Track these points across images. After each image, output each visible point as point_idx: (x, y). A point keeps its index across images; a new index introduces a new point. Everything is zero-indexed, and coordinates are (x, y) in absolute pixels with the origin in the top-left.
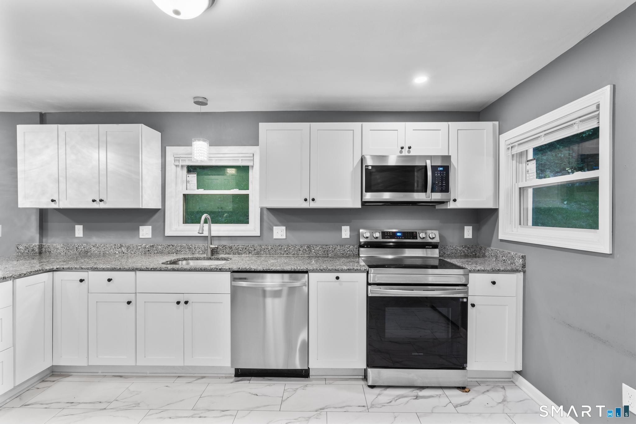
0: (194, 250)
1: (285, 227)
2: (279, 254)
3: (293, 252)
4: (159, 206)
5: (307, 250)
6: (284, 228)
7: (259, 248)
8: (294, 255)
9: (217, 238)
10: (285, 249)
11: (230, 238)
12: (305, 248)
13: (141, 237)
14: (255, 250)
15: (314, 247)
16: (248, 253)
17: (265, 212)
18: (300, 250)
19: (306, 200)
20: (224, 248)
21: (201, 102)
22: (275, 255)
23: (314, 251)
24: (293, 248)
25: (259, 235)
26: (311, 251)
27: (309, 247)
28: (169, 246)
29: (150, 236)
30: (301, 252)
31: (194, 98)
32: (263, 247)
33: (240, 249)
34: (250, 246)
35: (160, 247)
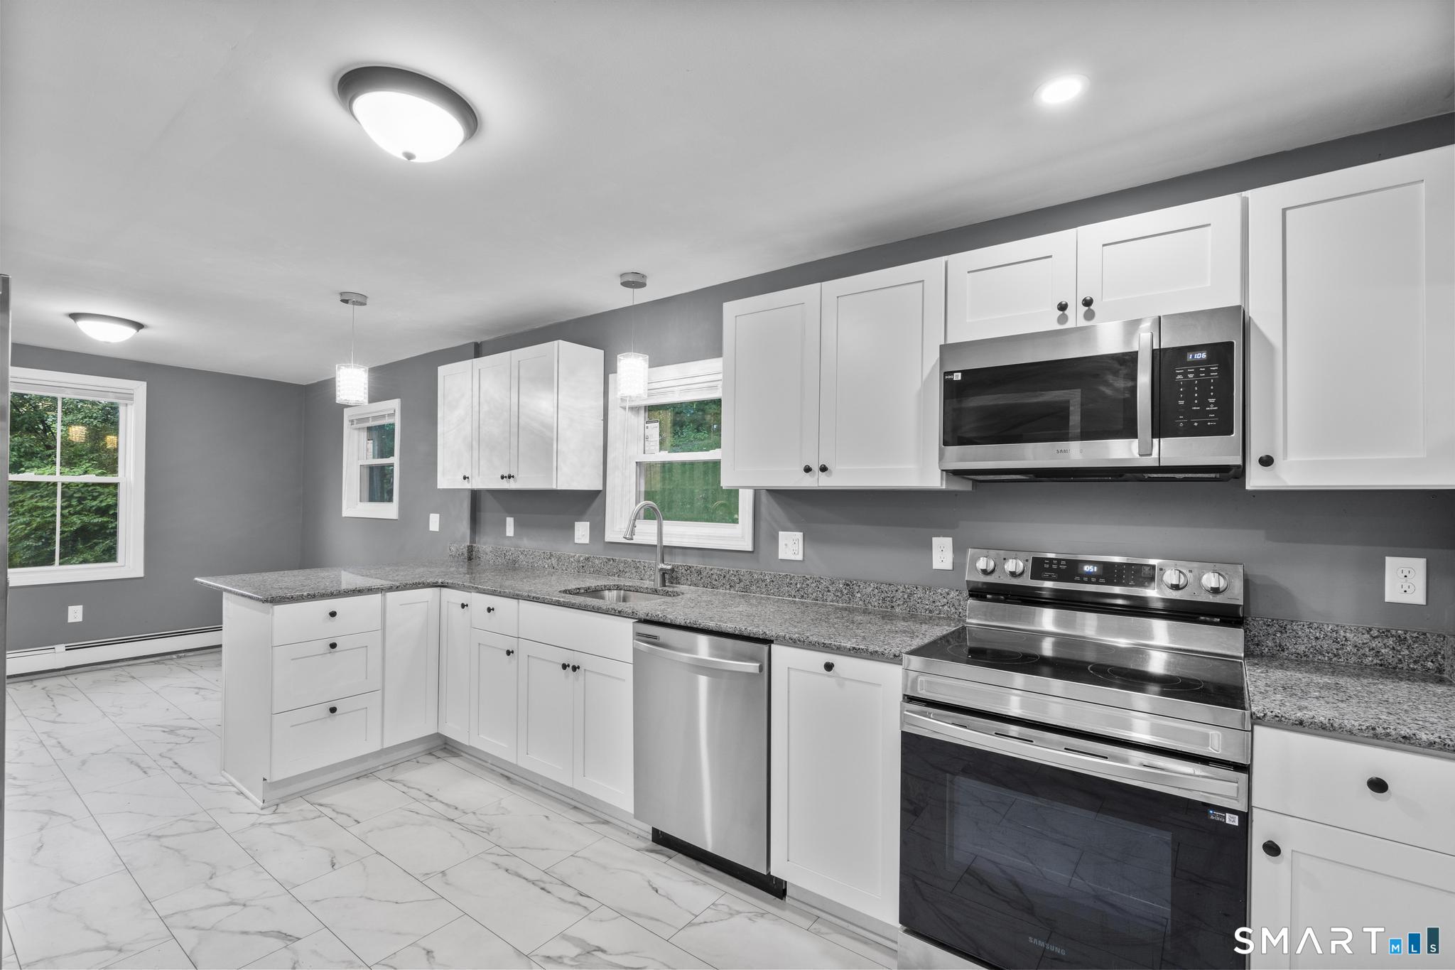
0: (643, 572)
1: (802, 533)
2: (787, 594)
3: (815, 594)
4: (597, 486)
5: (845, 592)
6: (799, 535)
7: (747, 577)
8: (817, 600)
9: (681, 550)
10: (798, 586)
11: (701, 552)
12: (841, 586)
13: (576, 541)
14: (740, 581)
15: (860, 586)
16: (728, 587)
17: (764, 498)
18: (829, 591)
19: (808, 470)
20: (688, 571)
21: (633, 282)
22: (779, 596)
23: (859, 595)
24: (814, 585)
25: (750, 548)
26: (853, 595)
27: (848, 585)
28: (609, 560)
29: (587, 541)
30: (831, 596)
31: (622, 275)
32: (756, 576)
33: (714, 576)
34: (732, 572)
35: (597, 562)
